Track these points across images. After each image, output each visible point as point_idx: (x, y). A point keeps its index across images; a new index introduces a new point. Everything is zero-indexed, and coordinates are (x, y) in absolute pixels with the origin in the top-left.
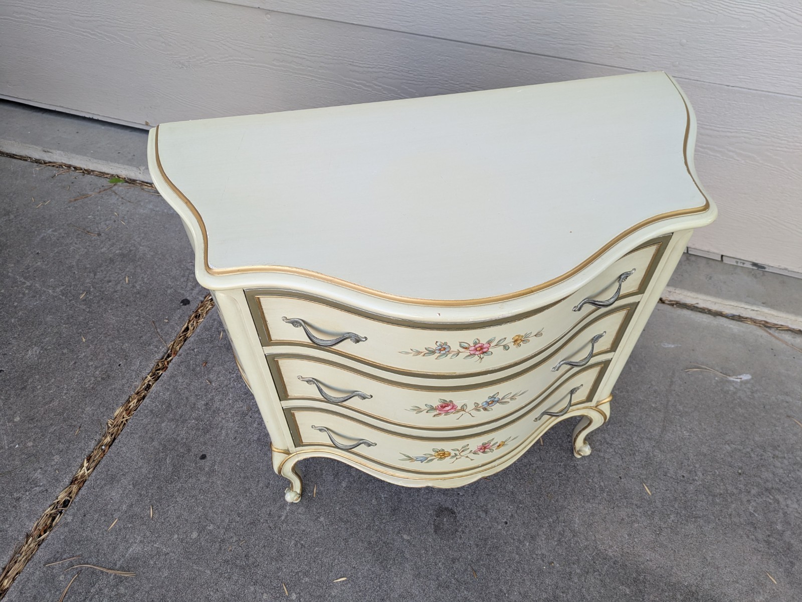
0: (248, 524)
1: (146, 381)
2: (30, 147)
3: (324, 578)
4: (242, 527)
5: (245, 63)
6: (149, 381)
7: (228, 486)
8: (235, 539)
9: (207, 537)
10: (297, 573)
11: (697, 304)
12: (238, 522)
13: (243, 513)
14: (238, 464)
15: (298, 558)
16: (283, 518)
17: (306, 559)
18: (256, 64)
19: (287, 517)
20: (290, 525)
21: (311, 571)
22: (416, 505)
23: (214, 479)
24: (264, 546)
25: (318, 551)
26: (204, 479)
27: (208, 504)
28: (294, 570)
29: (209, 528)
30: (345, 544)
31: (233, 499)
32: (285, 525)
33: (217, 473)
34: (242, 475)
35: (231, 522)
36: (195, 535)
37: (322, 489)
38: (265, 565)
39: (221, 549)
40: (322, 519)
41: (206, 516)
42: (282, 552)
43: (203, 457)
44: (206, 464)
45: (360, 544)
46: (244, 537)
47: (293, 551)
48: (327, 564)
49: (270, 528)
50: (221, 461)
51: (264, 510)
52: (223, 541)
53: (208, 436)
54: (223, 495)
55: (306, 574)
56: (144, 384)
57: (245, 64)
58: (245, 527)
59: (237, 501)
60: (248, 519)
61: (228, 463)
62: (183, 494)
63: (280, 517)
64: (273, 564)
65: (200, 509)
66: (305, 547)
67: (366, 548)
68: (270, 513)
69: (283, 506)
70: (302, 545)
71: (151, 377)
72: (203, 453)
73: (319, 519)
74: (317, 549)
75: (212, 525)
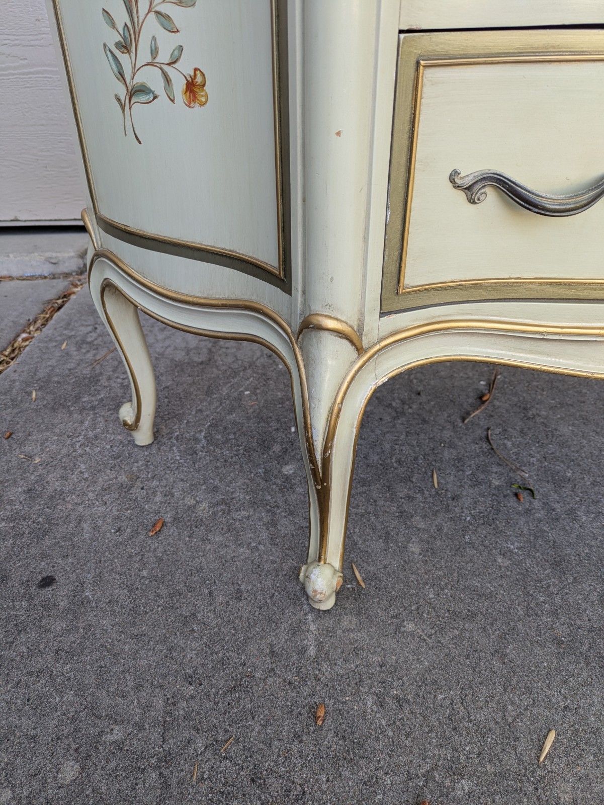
0: (225, 694)
3: (510, 762)
4: (209, 705)
7: (134, 624)
8: (200, 745)
9: (113, 764)
10: (428, 776)
12: (192, 697)
13: (200, 671)
14: (145, 573)
15: (408, 735)
16: (312, 651)
17: (430, 731)
19: (320, 646)
20: (339, 662)
21: (463, 758)
23: (91, 617)
24: (297, 736)
25: (448, 702)
26: (59, 626)
27: (90, 679)
28: (413, 771)
29: (109, 738)
30: (504, 663)
31: (159, 647)
32: (325, 666)
33: (93, 604)
34: (163, 591)
35: (174, 704)
36: (70, 771)
37: (372, 569)
38: (324, 787)
39: (166, 785)
40: (410, 627)
41: (92, 709)
42: (353, 733)
43: (48, 582)
44: (61, 594)
45: (538, 650)
46: (226, 731)
47: (384, 723)
48: (492, 726)
49: (290, 683)
50: (99, 579)
51: (252, 648)
52: (167, 759)
53: (48, 541)
54: (127, 647)
55: (455, 771)
58: (216, 703)
59: (170, 650)
60: (220, 680)
61: (118, 577)
62: (8, 675)
63: (302, 651)
64: (346, 773)
65: (69, 696)
66: (408, 702)
67: (560, 656)
68: (272, 652)
69: (299, 627)
70: (397, 698)
72: (45, 574)
73: (403, 629)
74: (440, 697)
75: (117, 728)
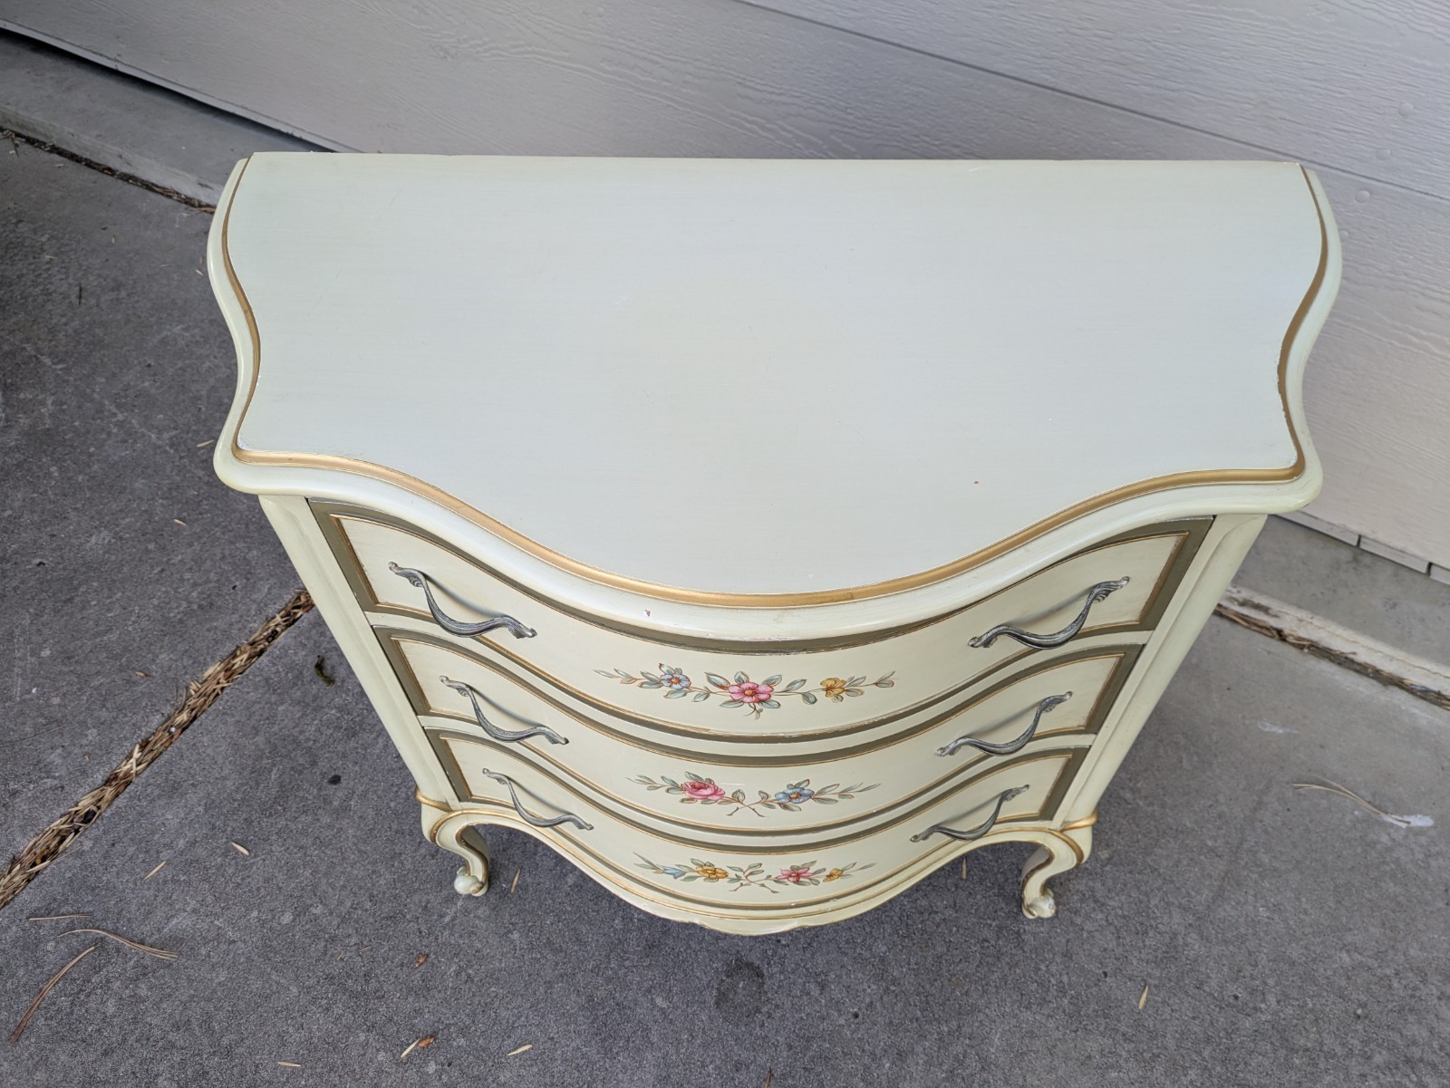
0: (384, 918)
1: (272, 624)
2: (178, 174)
3: (494, 1046)
4: (371, 920)
5: (552, 60)
6: (277, 625)
7: (365, 842)
8: (354, 940)
9: (308, 926)
10: (448, 1026)
11: (1354, 653)
12: (366, 910)
13: (380, 896)
14: (392, 804)
15: (457, 999)
16: (447, 919)
17: (470, 1005)
18: (572, 65)
19: (454, 919)
20: (456, 935)
21: (473, 1028)
22: (693, 946)
23: (345, 823)
24: (402, 965)
25: (494, 994)
26: (326, 820)
27: (323, 868)
28: (443, 1019)
29: (314, 911)
30: (546, 992)
31: (369, 867)
32: (446, 933)
33: (351, 814)
34: (394, 826)
35: (355, 909)
36: (287, 918)
37: (529, 880)
38: (395, 1000)
39: (325, 953)
40: (515, 936)
41: (315, 887)
42: (430, 981)
43: (336, 780)
44: (337, 794)
45: (573, 997)
46: (370, 941)
47: (450, 985)
48: (504, 1022)
49: (420, 932)
50: (364, 795)
51: (416, 898)
52: (333, 939)
53: (352, 744)
54: (353, 856)
55: (463, 1031)
56: (267, 630)
57: (553, 63)
58: (376, 921)
59: (374, 872)
60: (386, 909)
61: (376, 799)
62: (285, 840)
63: (442, 916)
64: (410, 999)
65: (307, 873)
66: (472, 981)
67: (582, 1008)
68: (426, 906)
69: (453, 898)
70: (469, 976)
71: (282, 617)
72: (337, 773)
73: (510, 935)
74: (493, 989)
75: (320, 906)
